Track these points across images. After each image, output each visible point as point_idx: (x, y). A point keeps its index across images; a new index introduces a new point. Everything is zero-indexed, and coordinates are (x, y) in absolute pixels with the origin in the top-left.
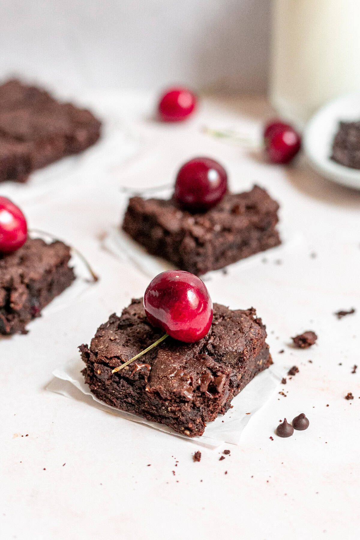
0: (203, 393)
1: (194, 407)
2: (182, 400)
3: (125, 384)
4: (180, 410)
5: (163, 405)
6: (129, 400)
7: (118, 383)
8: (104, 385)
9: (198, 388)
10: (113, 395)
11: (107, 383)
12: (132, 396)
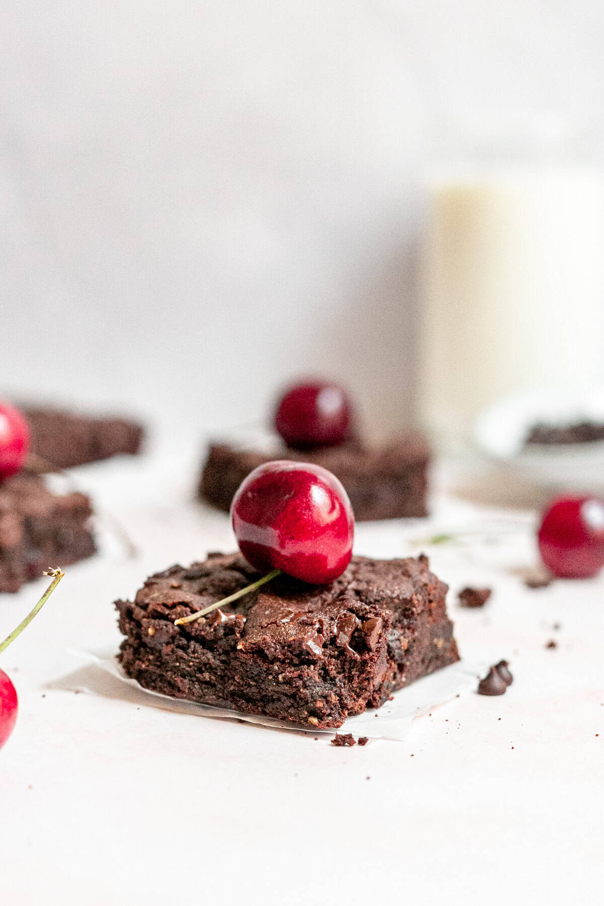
0: (342, 652)
1: (325, 675)
2: (305, 659)
3: (199, 647)
4: (300, 677)
5: (268, 672)
6: (207, 676)
7: (184, 648)
8: (159, 657)
9: (333, 640)
10: (175, 670)
11: (166, 650)
12: (211, 669)
